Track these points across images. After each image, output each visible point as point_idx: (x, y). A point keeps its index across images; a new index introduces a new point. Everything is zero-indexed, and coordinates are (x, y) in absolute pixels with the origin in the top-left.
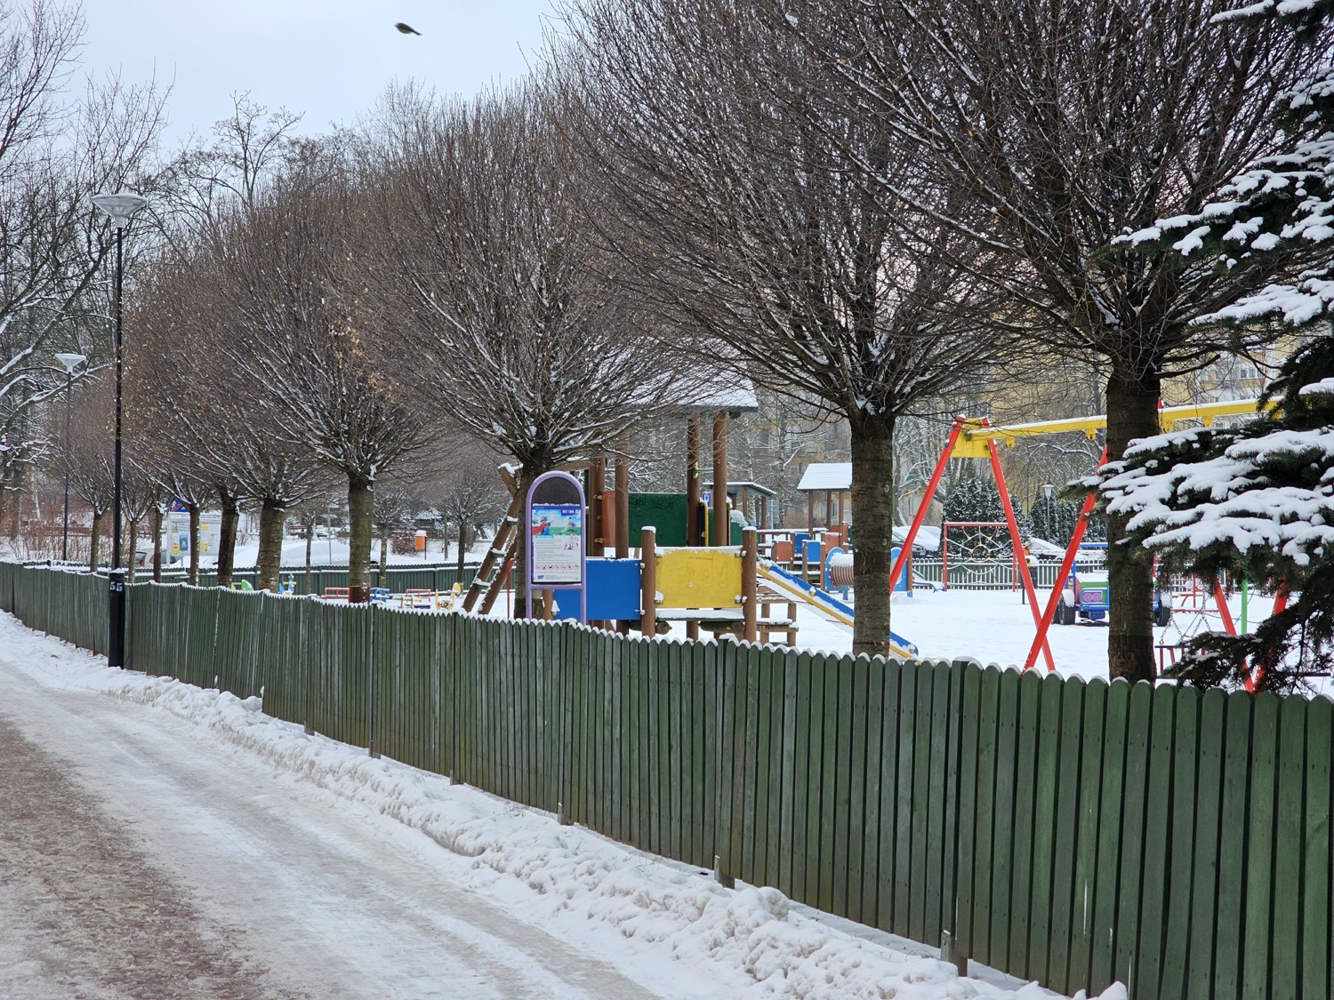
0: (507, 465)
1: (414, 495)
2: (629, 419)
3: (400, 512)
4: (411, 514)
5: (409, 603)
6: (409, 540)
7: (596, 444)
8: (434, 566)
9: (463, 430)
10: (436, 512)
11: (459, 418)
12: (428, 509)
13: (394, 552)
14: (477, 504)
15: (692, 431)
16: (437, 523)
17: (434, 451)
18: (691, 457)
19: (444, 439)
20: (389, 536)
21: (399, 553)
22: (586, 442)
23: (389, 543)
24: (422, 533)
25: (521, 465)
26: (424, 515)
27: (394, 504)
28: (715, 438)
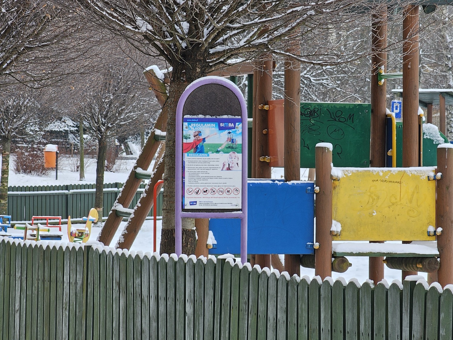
0: (155, 68)
1: (43, 101)
2: (301, 14)
3: (25, 122)
4: (40, 124)
5: (35, 232)
6: (37, 156)
7: (261, 44)
8: (67, 188)
9: (100, 25)
10: (70, 123)
11: (95, 12)
12: (60, 119)
13: (18, 170)
14: (120, 114)
15: (377, 29)
16: (71, 136)
17: (66, 49)
18: (376, 60)
19: (77, 35)
20: (12, 151)
21: (25, 171)
22: (248, 42)
23: (12, 160)
24: (52, 148)
25: (171, 69)
26: (55, 126)
27: (18, 113)
28: (405, 38)
